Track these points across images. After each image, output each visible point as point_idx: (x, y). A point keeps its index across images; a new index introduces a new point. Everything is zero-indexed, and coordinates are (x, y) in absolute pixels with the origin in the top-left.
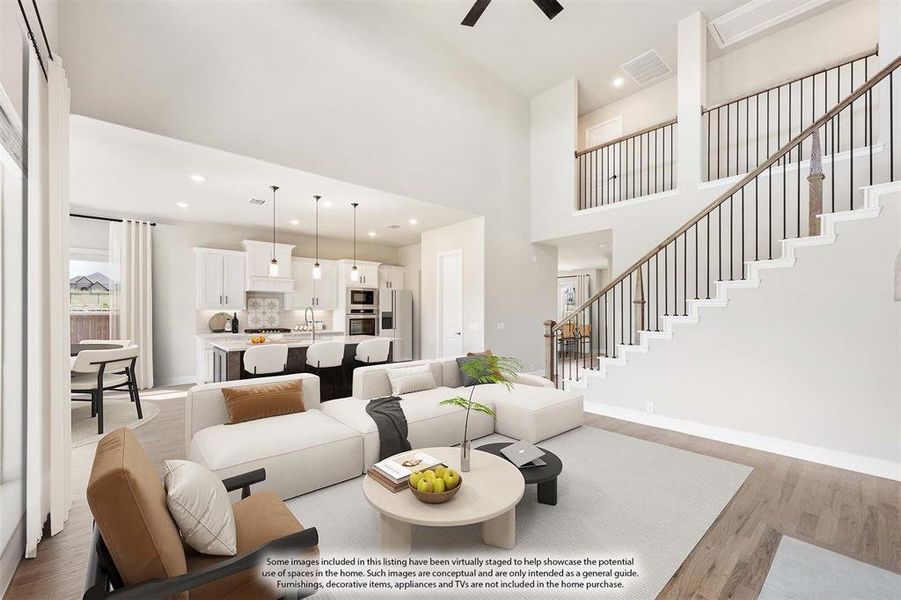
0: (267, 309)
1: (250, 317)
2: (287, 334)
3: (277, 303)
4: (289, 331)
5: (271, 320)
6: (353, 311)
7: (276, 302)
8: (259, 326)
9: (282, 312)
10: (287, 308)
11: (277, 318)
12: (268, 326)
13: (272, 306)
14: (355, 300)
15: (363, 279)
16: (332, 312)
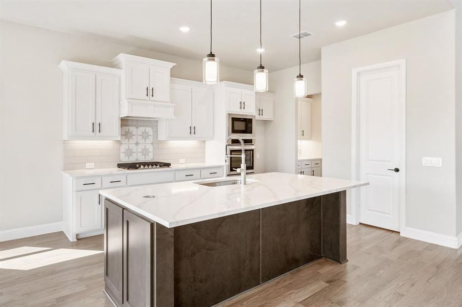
0: (141, 141)
1: (123, 148)
2: (166, 169)
3: (151, 133)
4: (168, 165)
5: (145, 152)
6: (235, 142)
7: (149, 130)
8: (132, 160)
9: (157, 143)
10: (160, 138)
11: (151, 149)
12: (142, 159)
13: (145, 136)
14: (236, 128)
15: (242, 105)
16: (204, 142)
